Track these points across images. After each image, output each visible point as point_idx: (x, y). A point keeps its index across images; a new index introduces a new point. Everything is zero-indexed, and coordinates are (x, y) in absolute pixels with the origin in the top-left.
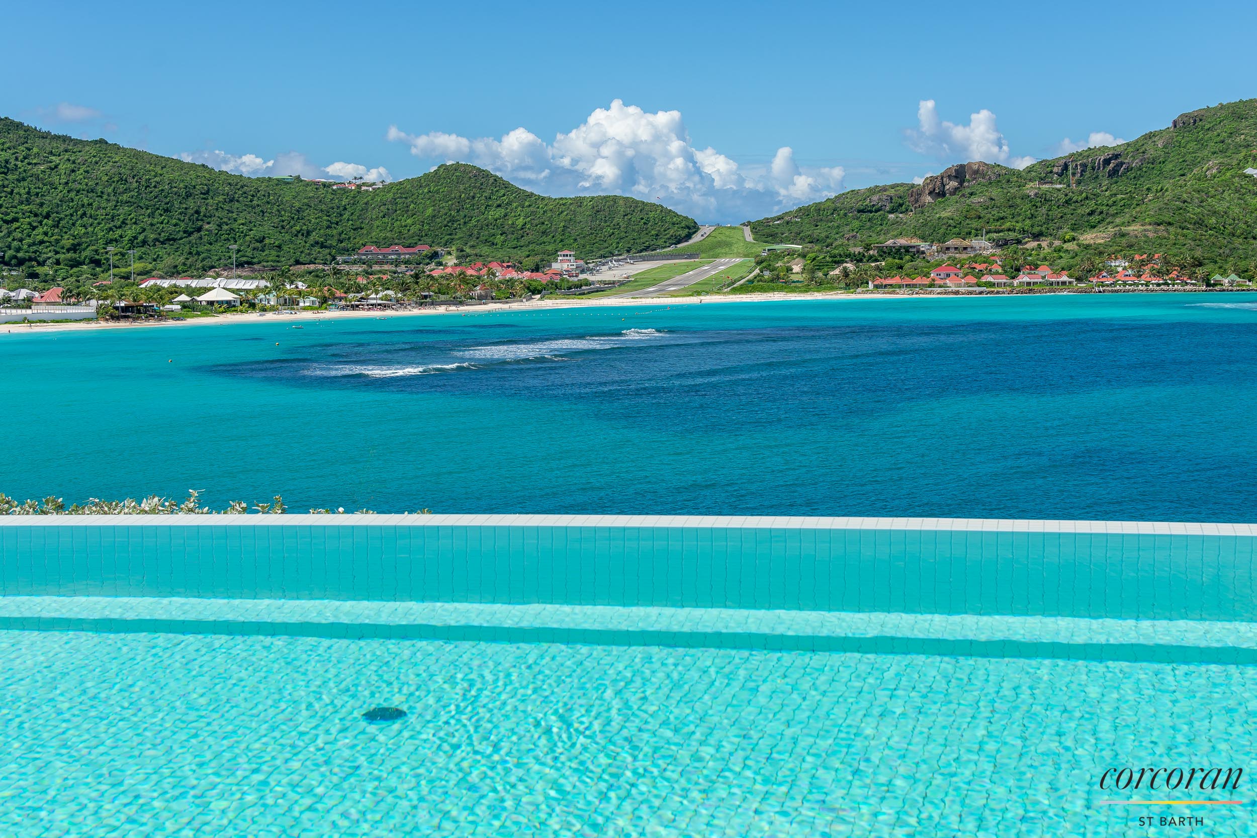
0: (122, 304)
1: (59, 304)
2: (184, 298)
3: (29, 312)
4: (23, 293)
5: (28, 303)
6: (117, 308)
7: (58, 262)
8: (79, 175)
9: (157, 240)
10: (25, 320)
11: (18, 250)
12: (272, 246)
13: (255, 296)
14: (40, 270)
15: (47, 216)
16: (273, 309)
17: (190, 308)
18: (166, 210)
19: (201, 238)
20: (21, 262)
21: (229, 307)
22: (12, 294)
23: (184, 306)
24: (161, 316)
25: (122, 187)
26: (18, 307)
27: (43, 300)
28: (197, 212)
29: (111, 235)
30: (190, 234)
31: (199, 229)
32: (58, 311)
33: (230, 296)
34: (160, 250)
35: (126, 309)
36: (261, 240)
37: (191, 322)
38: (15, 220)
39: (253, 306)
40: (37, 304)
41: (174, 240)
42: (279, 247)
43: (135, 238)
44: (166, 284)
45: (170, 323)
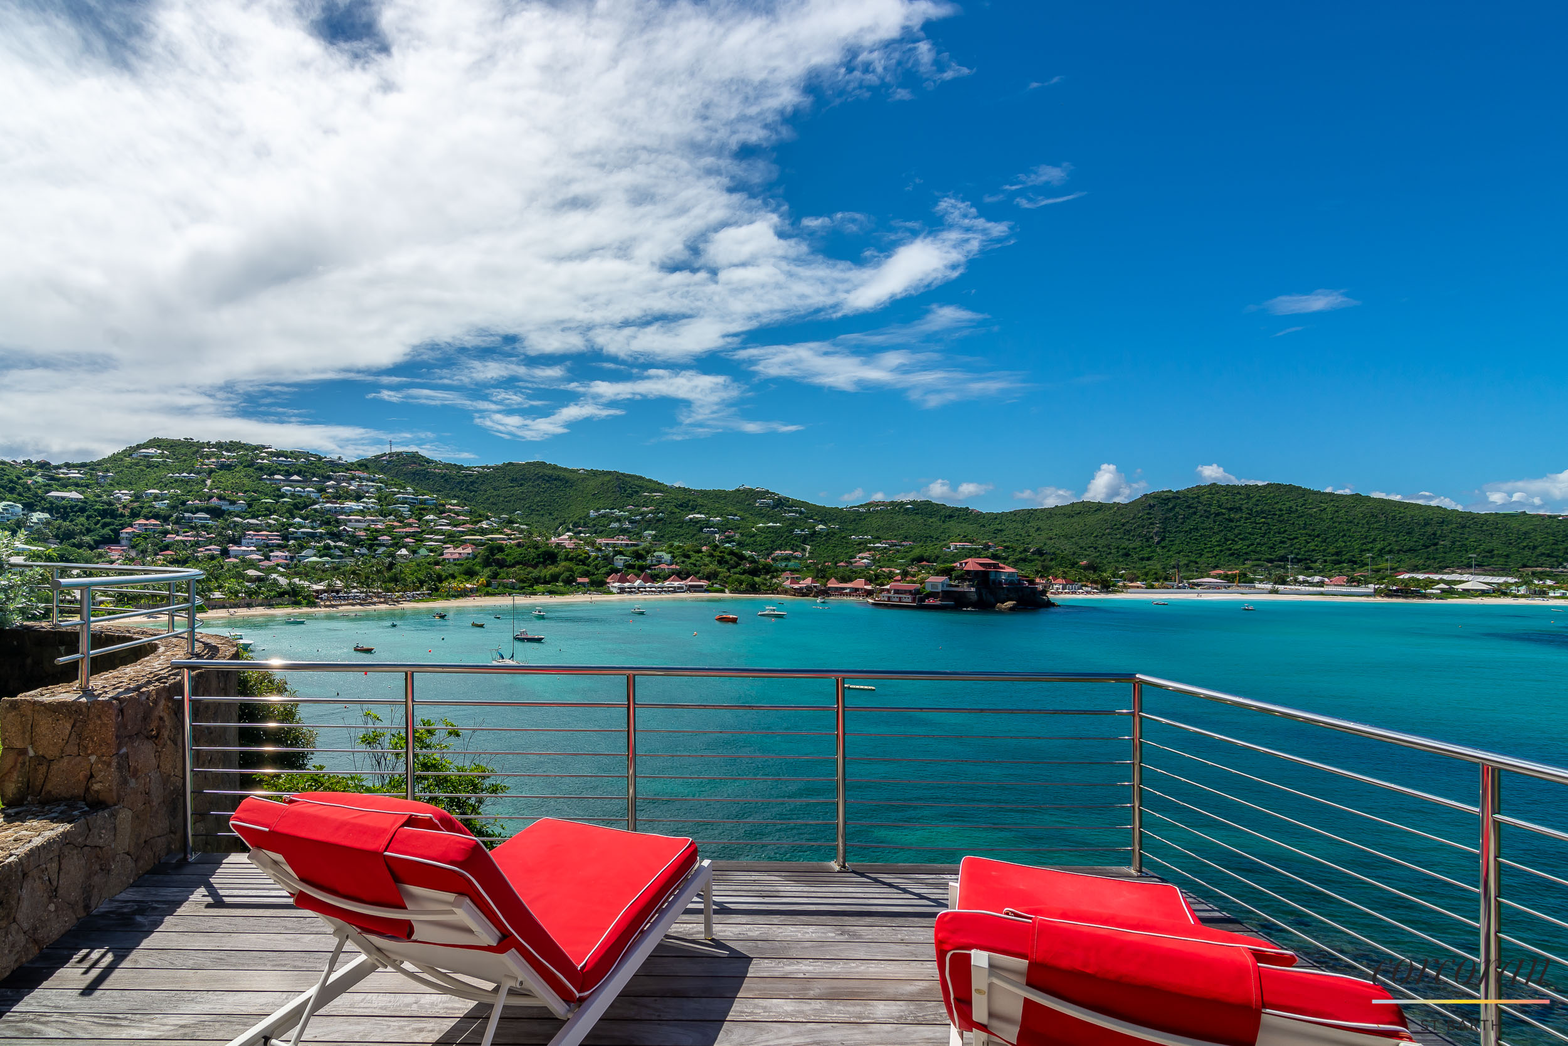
0: (1395, 588)
1: (1344, 586)
2: (1442, 586)
3: (1322, 589)
4: (1317, 579)
5: (1321, 584)
6: (1390, 590)
7: (1325, 561)
8: (1342, 513)
9: (1400, 550)
10: (1322, 594)
11: (1298, 554)
12: (1500, 556)
13: (1508, 588)
14: (1313, 565)
15: (1318, 536)
16: (1523, 596)
17: (1449, 592)
18: (1408, 533)
19: (1437, 549)
20: (1299, 561)
21: (1483, 593)
22: (1309, 579)
23: (1443, 591)
24: (1425, 596)
25: (1373, 520)
26: (1314, 586)
27: (1332, 583)
28: (1434, 534)
29: (1364, 547)
30: (1427, 547)
31: (1436, 544)
32: (1344, 589)
33: (1485, 587)
34: (1402, 556)
35: (1395, 591)
36: (1491, 551)
37: (1450, 601)
38: (1297, 538)
39: (1505, 594)
40: (1327, 585)
41: (1415, 550)
42: (1507, 556)
43: (1383, 549)
44: (1421, 576)
45: (1434, 601)
